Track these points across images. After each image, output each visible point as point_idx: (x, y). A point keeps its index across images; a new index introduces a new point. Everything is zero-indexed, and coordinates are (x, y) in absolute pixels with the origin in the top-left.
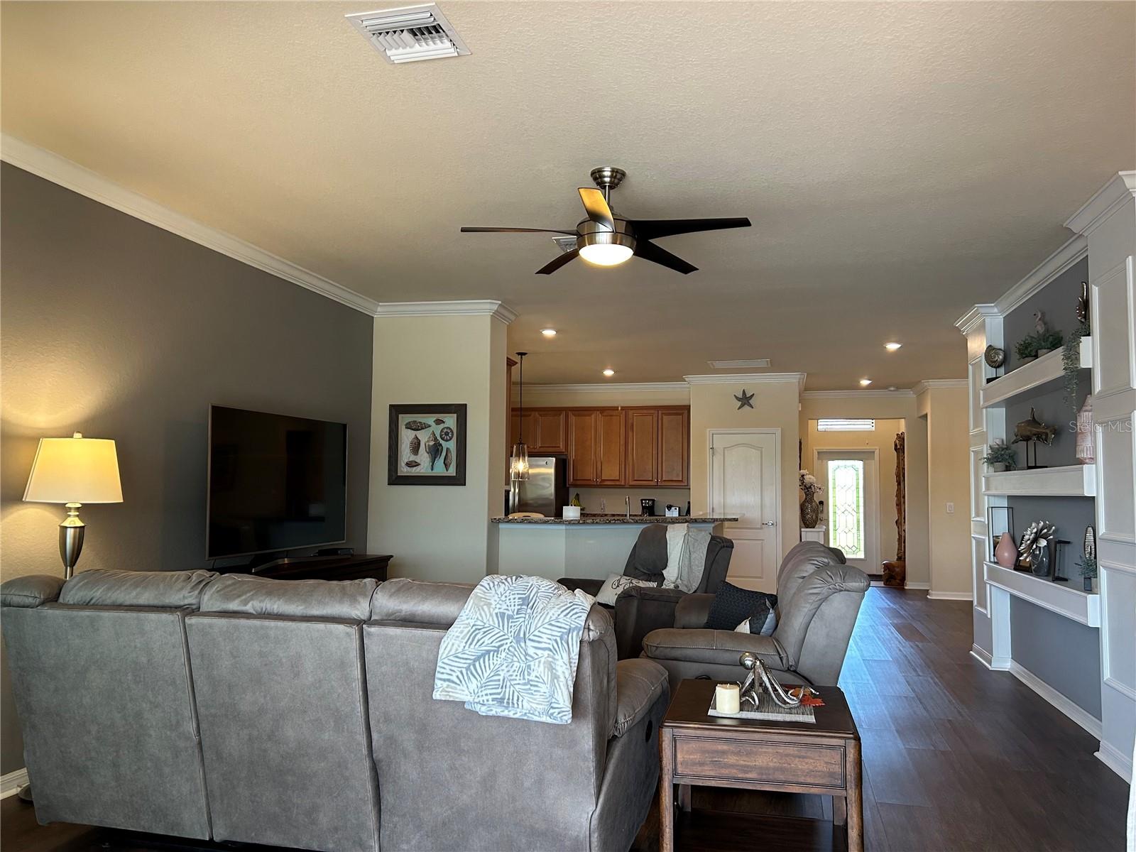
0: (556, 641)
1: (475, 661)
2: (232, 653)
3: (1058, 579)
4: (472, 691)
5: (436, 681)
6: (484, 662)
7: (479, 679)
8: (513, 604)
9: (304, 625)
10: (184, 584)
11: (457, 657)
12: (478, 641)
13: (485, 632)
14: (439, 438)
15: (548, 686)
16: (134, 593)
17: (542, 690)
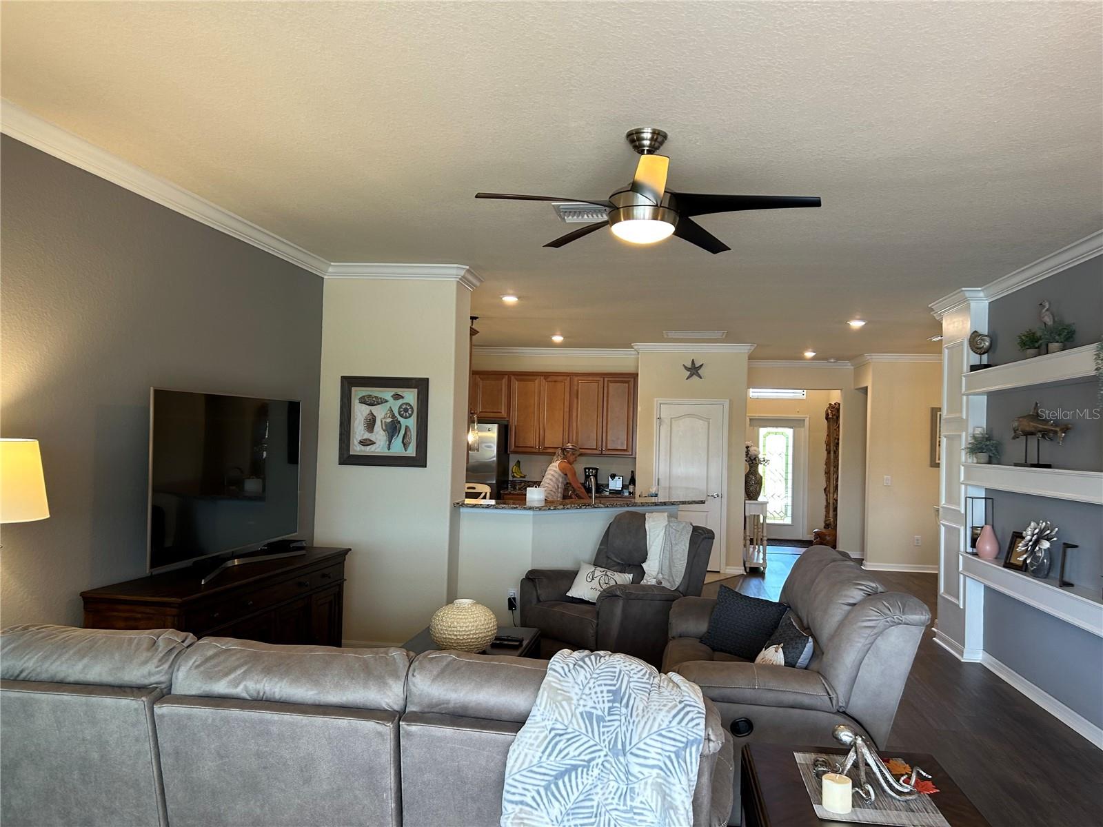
0: (669, 757)
1: (556, 778)
2: (219, 754)
3: (1065, 585)
4: (554, 819)
5: (505, 803)
6: (570, 781)
7: (563, 802)
8: (601, 700)
9: (319, 720)
10: (149, 654)
11: (531, 771)
12: (561, 751)
13: (568, 740)
14: (397, 414)
15: (658, 815)
16: (80, 666)
17: (649, 820)
